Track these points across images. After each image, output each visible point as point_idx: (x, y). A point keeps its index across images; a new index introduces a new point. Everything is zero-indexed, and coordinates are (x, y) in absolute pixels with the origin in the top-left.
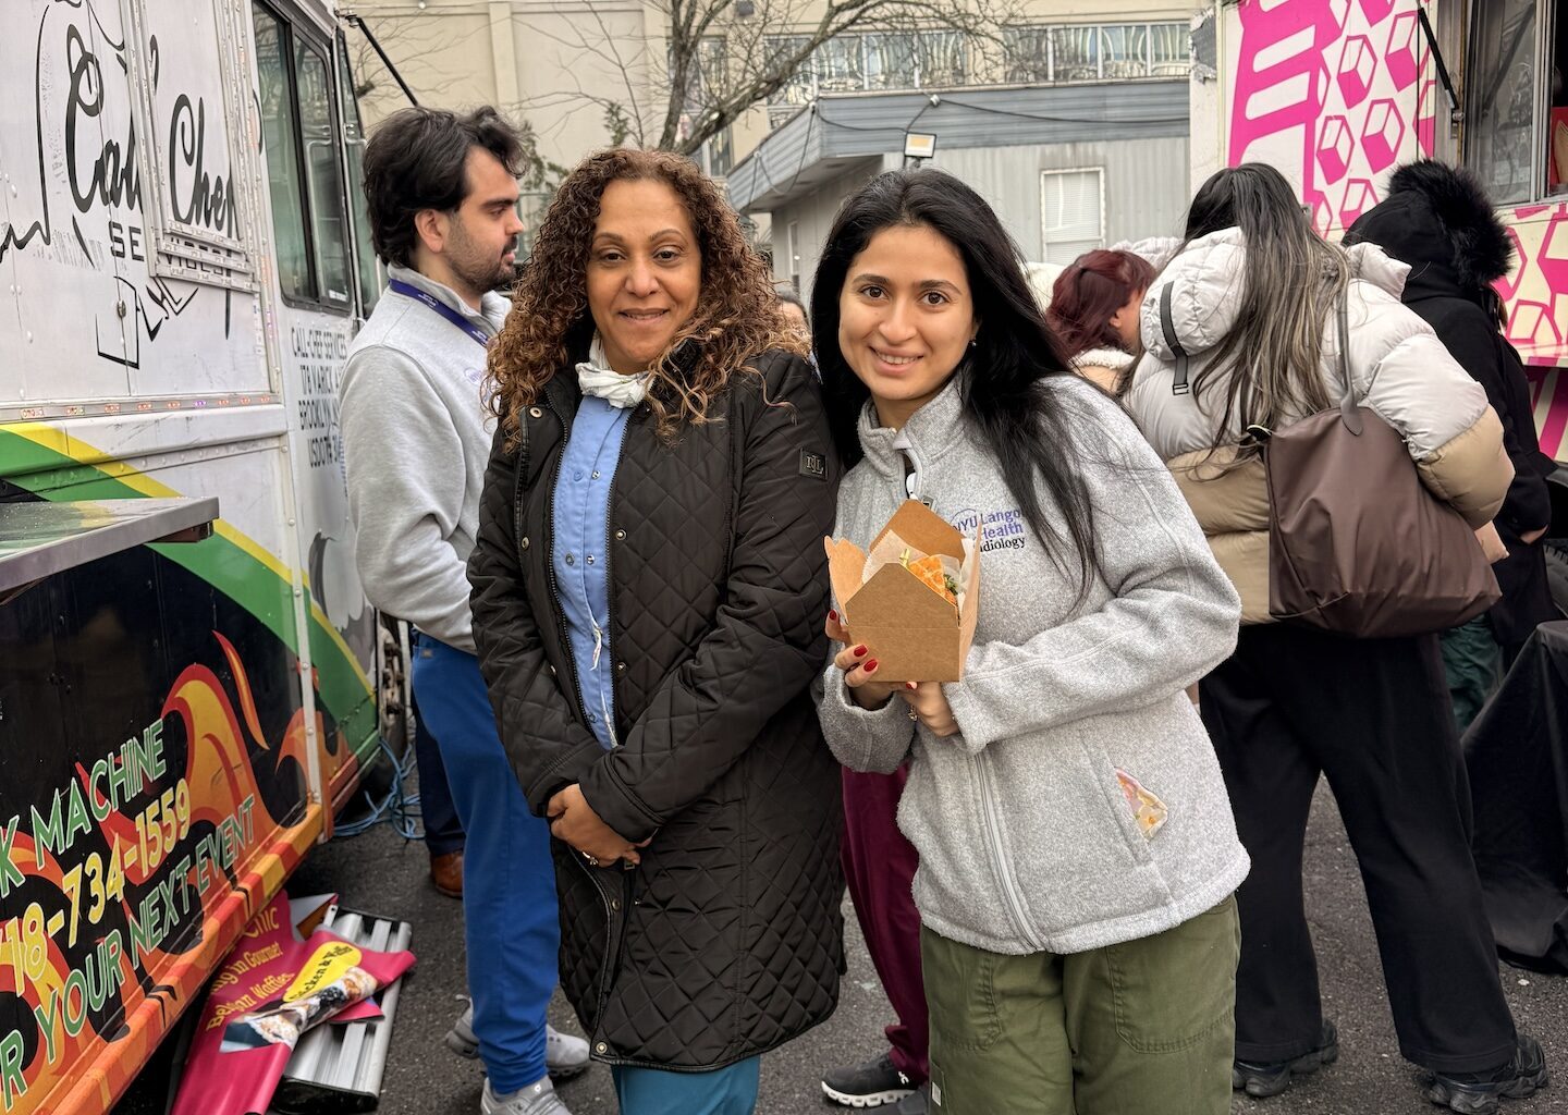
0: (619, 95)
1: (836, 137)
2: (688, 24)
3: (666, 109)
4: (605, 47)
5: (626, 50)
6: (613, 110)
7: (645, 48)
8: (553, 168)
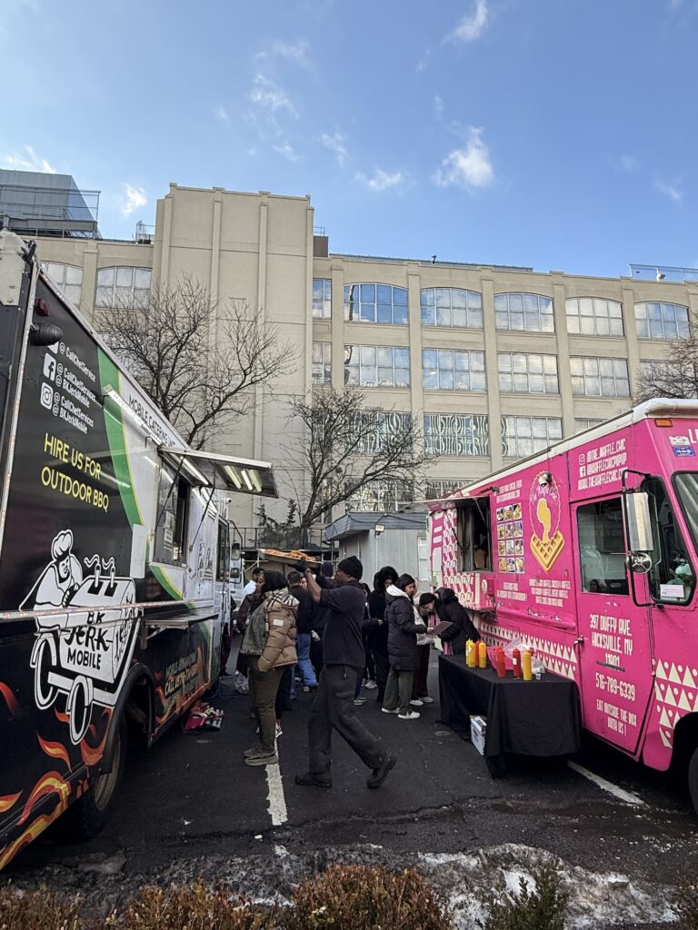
0: (294, 498)
1: (356, 524)
2: (318, 477)
3: (309, 503)
4: (290, 483)
5: (297, 484)
6: (292, 502)
7: (304, 484)
8: (269, 519)
